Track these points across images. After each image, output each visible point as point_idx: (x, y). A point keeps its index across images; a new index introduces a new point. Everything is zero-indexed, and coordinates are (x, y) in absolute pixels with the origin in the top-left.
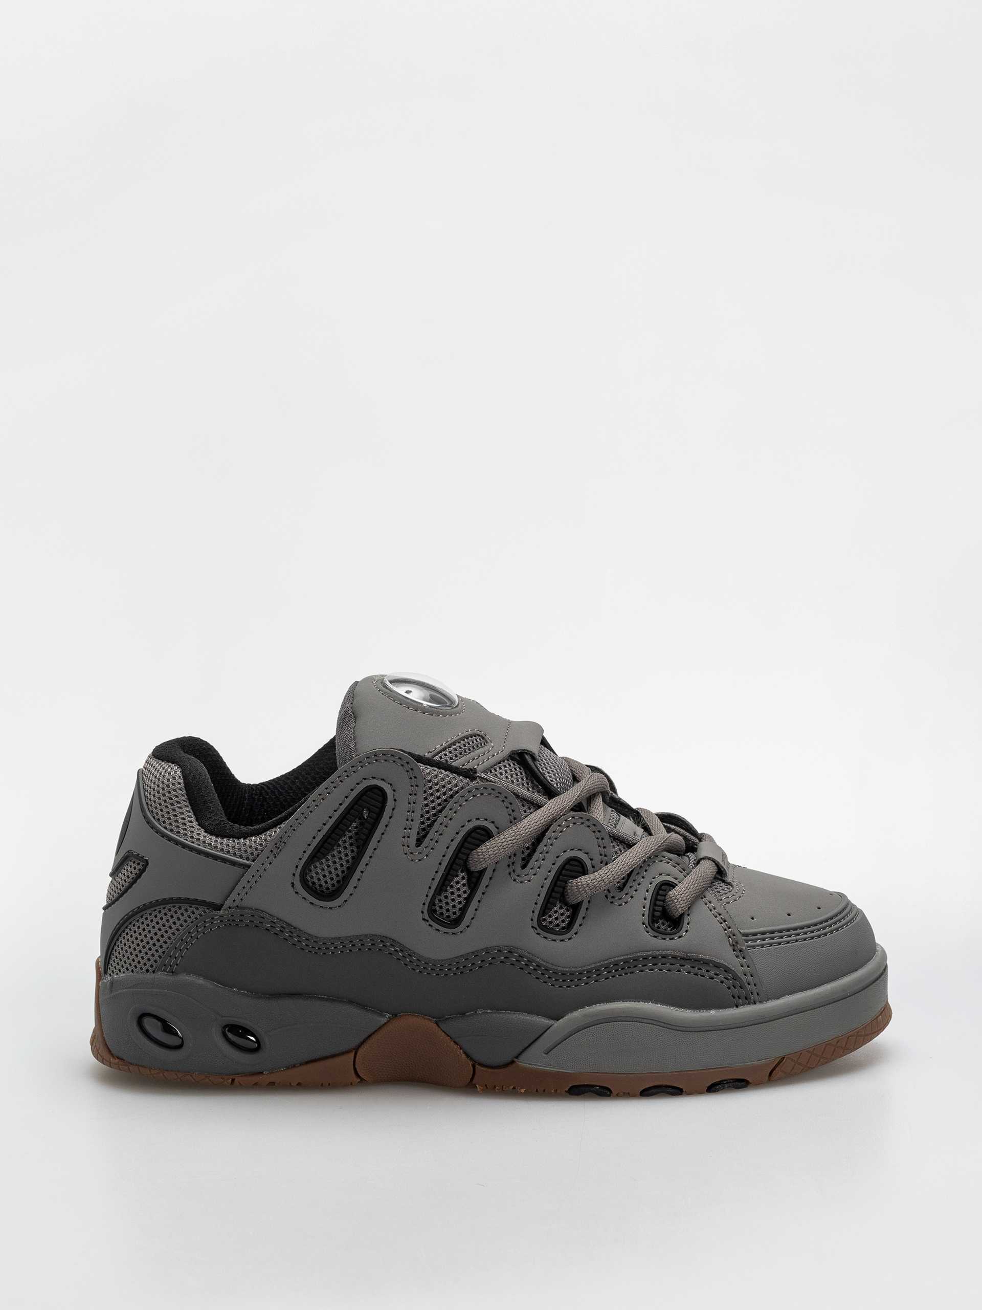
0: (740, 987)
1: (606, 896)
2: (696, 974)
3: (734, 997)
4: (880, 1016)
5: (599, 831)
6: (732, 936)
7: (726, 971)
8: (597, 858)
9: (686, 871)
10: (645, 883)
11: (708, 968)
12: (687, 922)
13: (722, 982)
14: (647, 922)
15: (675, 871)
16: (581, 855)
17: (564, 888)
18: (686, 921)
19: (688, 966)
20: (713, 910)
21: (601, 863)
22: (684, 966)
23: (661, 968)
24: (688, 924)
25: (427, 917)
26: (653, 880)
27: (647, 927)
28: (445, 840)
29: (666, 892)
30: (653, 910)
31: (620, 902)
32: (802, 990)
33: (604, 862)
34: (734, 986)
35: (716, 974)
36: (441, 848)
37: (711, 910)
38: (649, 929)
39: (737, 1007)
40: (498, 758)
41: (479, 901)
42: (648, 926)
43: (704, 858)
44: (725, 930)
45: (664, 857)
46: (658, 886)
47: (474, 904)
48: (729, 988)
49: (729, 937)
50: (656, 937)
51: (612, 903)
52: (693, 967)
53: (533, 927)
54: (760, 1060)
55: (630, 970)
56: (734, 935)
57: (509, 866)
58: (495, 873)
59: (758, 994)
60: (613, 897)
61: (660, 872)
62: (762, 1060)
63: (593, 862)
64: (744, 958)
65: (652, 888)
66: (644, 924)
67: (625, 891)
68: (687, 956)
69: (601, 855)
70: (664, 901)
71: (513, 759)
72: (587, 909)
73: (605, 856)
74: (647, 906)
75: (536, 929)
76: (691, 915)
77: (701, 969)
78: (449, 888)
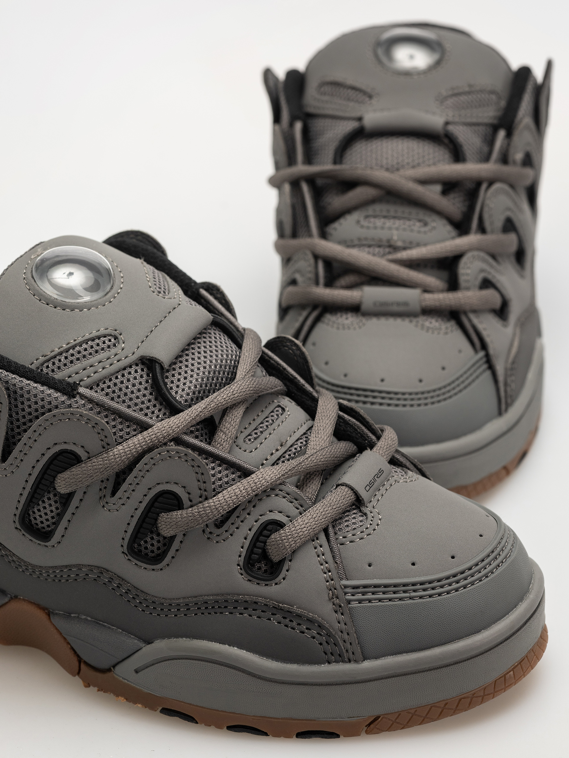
0: (334, 644)
1: (204, 531)
2: (286, 626)
3: (326, 654)
4: (512, 672)
5: (199, 466)
6: (333, 589)
7: (319, 626)
8: (196, 493)
9: (303, 508)
10: (250, 521)
11: (300, 622)
12: (287, 568)
13: (314, 638)
14: (241, 564)
15: (291, 509)
16: (177, 490)
17: (156, 520)
18: (285, 567)
19: (279, 617)
20: (321, 556)
21: (201, 497)
22: (275, 614)
23: (251, 614)
24: (287, 571)
25: (19, 527)
26: (260, 517)
27: (241, 569)
28: (30, 460)
29: (272, 532)
30: (250, 551)
31: (218, 539)
32: (407, 652)
33: (204, 497)
34: (327, 642)
35: (307, 629)
36: (25, 467)
37: (318, 556)
38: (243, 572)
39: (329, 663)
40: (125, 362)
41: (69, 521)
42: (243, 569)
43: (342, 485)
44: (327, 581)
45: (282, 491)
46: (264, 525)
47: (64, 523)
48: (321, 644)
49: (331, 590)
50: (250, 581)
51: (208, 538)
52: (284, 618)
53: (123, 552)
54: (351, 717)
55: (220, 610)
56: (335, 589)
57: (100, 490)
58: (86, 496)
59: (353, 653)
60: (211, 533)
61: (270, 509)
62: (354, 717)
63: (191, 496)
64: (342, 614)
65: (257, 525)
66: (238, 565)
67: (225, 527)
68: (279, 606)
69: (200, 489)
70: (265, 543)
71: (143, 363)
72: (181, 542)
73: (205, 490)
74: (246, 547)
75: (127, 555)
76: (293, 561)
77: (293, 621)
78: (40, 503)
